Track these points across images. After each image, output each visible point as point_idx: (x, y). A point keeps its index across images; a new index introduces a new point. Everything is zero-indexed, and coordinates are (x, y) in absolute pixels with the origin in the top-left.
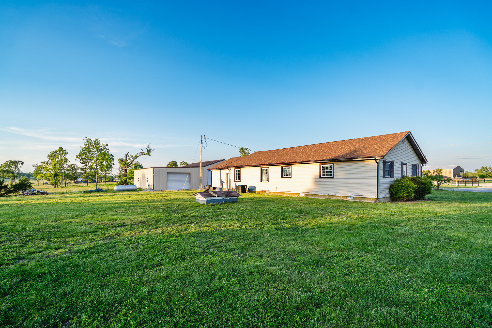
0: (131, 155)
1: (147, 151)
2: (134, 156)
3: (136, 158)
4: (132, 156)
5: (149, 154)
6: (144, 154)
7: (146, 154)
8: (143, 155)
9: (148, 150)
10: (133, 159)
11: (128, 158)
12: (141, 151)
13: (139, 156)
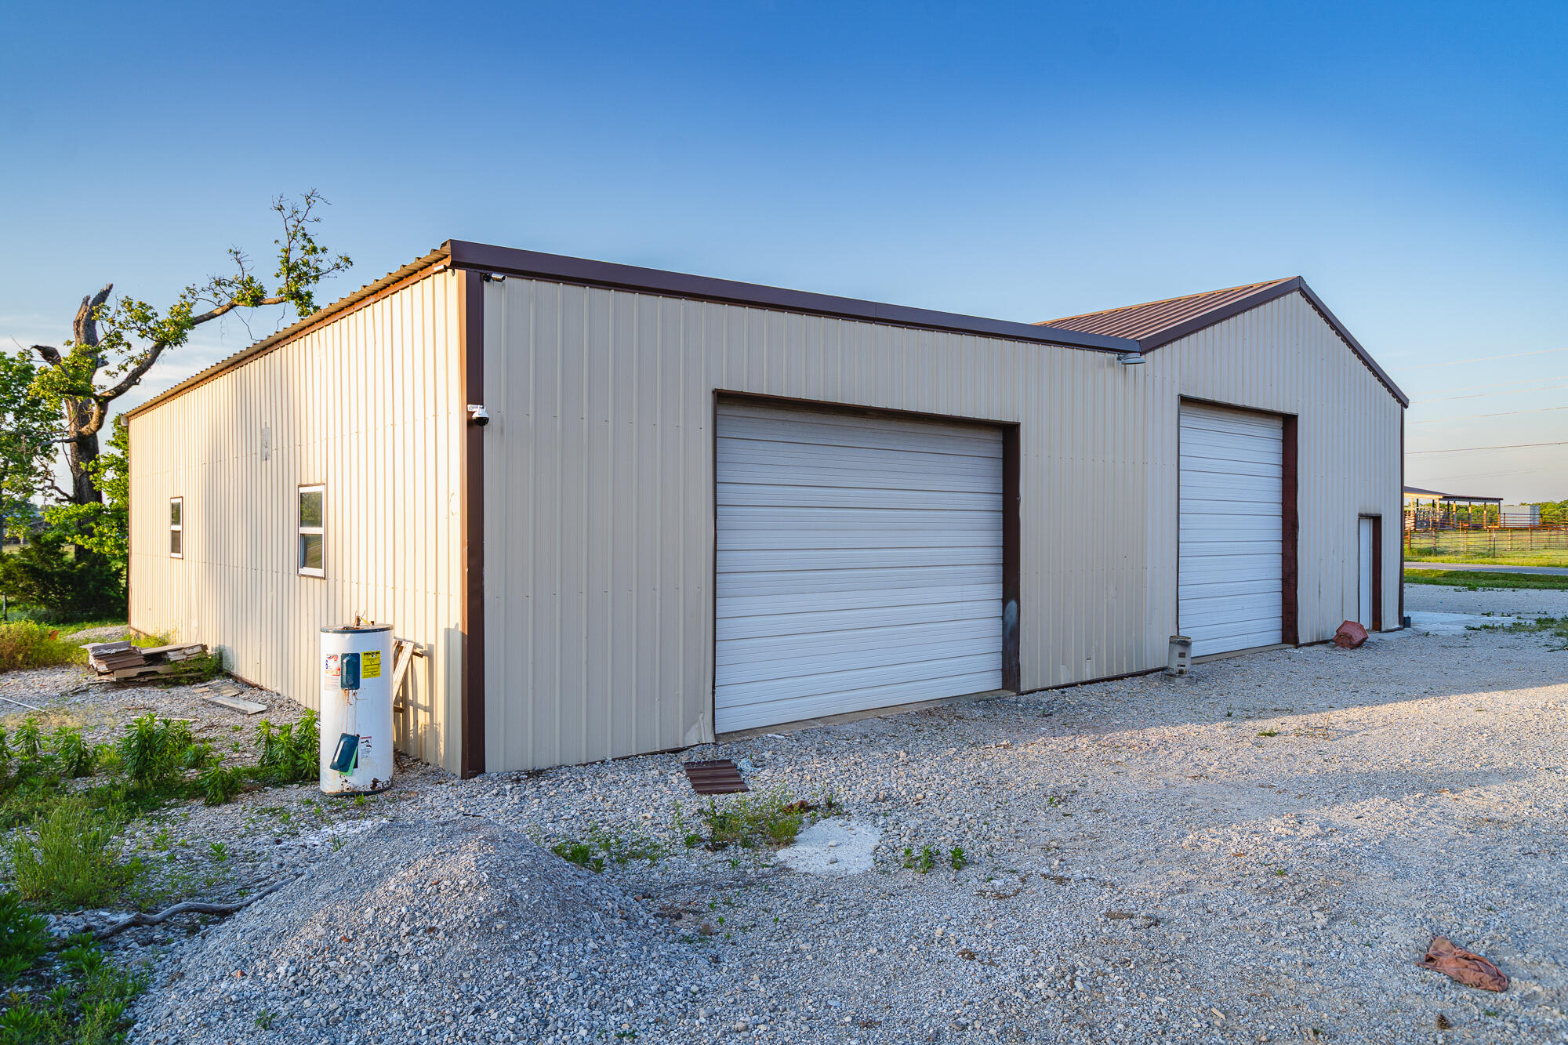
0: (128, 303)
1: (278, 266)
2: (164, 316)
3: (178, 339)
4: (143, 316)
5: (297, 296)
6: (257, 300)
7: (271, 295)
8: (243, 310)
9: (296, 255)
10: (149, 344)
11: (102, 330)
12: (230, 271)
13: (211, 316)
